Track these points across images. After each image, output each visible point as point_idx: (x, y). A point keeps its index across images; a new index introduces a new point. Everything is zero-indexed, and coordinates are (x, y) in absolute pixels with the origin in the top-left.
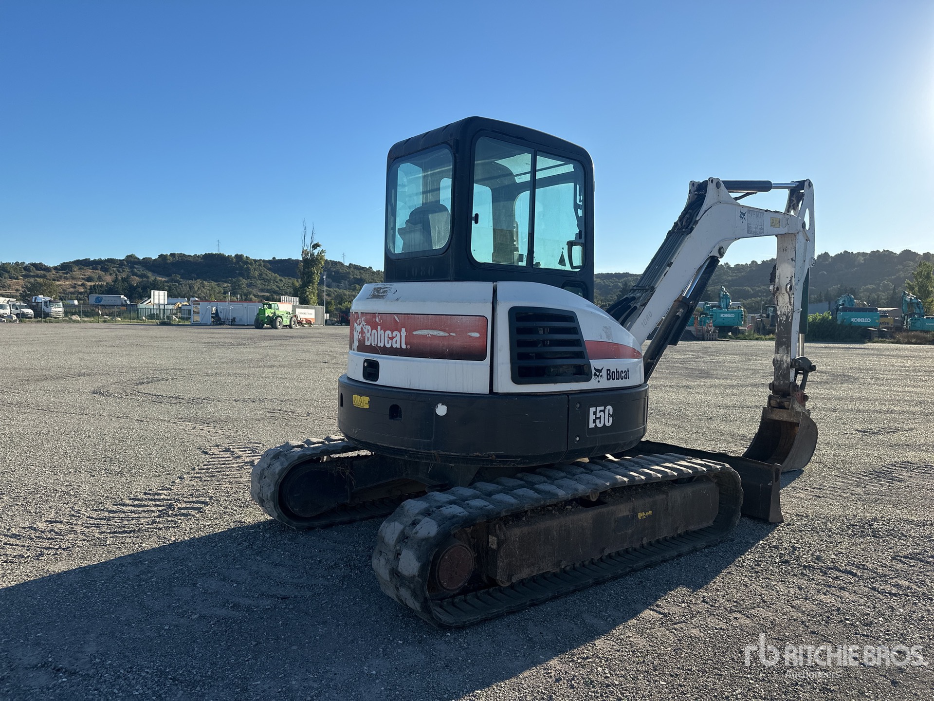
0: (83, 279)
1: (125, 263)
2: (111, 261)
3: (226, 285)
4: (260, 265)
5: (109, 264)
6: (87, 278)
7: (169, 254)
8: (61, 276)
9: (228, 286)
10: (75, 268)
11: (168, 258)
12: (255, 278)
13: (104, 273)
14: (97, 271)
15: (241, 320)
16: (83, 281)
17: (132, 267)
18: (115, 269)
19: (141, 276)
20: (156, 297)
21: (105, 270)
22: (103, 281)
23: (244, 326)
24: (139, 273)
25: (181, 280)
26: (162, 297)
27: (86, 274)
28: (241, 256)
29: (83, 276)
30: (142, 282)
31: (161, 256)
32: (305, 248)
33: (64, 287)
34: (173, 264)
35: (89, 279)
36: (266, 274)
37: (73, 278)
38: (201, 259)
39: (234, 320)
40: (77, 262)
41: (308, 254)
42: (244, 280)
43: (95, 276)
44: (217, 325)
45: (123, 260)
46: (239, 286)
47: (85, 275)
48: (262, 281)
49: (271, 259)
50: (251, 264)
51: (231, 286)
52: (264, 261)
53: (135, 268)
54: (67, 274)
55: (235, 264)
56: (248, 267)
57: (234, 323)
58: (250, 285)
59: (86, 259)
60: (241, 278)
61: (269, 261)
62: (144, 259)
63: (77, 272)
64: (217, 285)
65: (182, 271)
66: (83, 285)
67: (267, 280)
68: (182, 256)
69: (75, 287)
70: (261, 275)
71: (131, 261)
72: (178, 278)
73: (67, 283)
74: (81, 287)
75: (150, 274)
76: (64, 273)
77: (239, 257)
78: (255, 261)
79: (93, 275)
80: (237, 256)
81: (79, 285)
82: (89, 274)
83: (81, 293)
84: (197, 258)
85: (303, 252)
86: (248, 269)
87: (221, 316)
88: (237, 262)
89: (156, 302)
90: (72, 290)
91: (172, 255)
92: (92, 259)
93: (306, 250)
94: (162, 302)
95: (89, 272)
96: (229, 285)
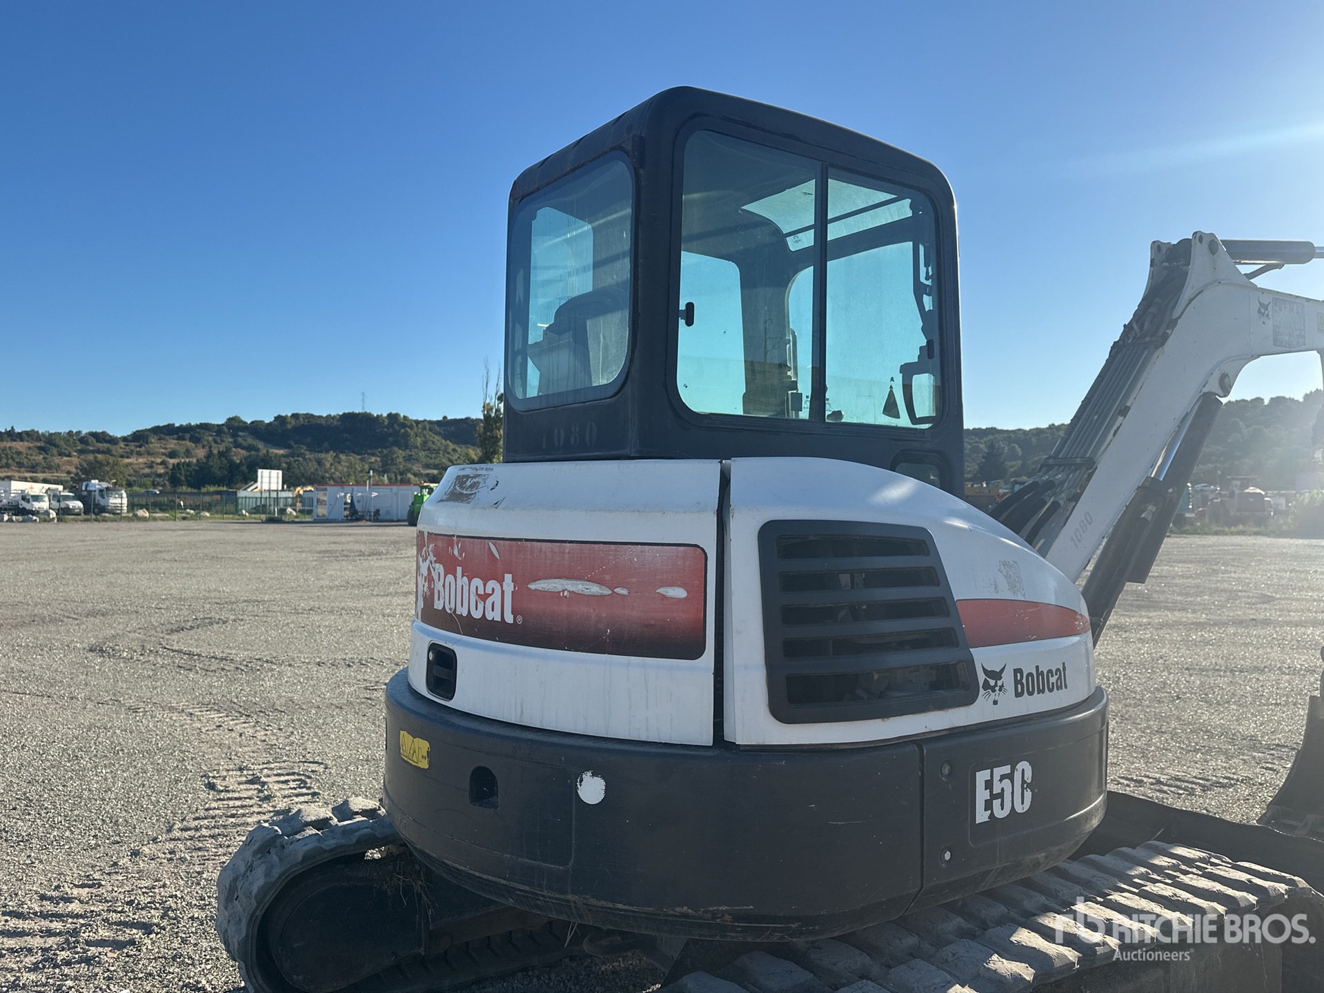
0: (163, 454)
1: (226, 429)
2: (205, 427)
3: (373, 459)
4: (424, 428)
5: (202, 431)
6: (170, 453)
7: (289, 415)
8: (132, 451)
9: (376, 461)
10: (153, 439)
11: (289, 420)
12: (416, 447)
13: (193, 445)
14: (184, 442)
15: (388, 512)
16: (164, 457)
17: (235, 436)
18: (210, 438)
19: (249, 448)
20: (266, 480)
21: (195, 440)
22: (192, 457)
23: (393, 521)
24: (245, 444)
25: (307, 452)
26: (274, 480)
27: (168, 446)
28: (397, 415)
29: (163, 451)
30: (249, 457)
31: (278, 418)
32: (487, 402)
33: (136, 467)
34: (296, 430)
35: (172, 455)
36: (433, 443)
37: (149, 454)
38: (338, 421)
39: (377, 512)
40: (157, 430)
41: (492, 409)
42: (401, 451)
43: (182, 450)
44: (352, 521)
45: (223, 425)
46: (392, 460)
47: (166, 449)
48: (426, 452)
49: (440, 418)
50: (411, 427)
51: (381, 461)
52: (430, 422)
53: (239, 436)
54: (140, 447)
55: (388, 427)
56: (406, 431)
57: (377, 518)
58: (409, 459)
59: (169, 425)
60: (396, 449)
61: (438, 423)
62: (253, 422)
63: (155, 444)
64: (360, 459)
65: (309, 439)
66: (163, 463)
67: (434, 450)
68: (309, 417)
69: (151, 467)
70: (425, 443)
71: (234, 426)
72: (303, 451)
73: (141, 460)
74: (161, 467)
75: (261, 445)
76: (136, 446)
77: (393, 417)
78: (417, 422)
79: (178, 448)
80: (390, 415)
81: (158, 464)
82: (172, 446)
83: (160, 476)
84: (331, 420)
85: (484, 407)
86: (406, 435)
87: (358, 507)
88: (391, 425)
89: (266, 487)
90: (147, 471)
91: (295, 416)
92: (177, 425)
93: (489, 404)
94: (274, 487)
95: (172, 444)
96: (379, 459)
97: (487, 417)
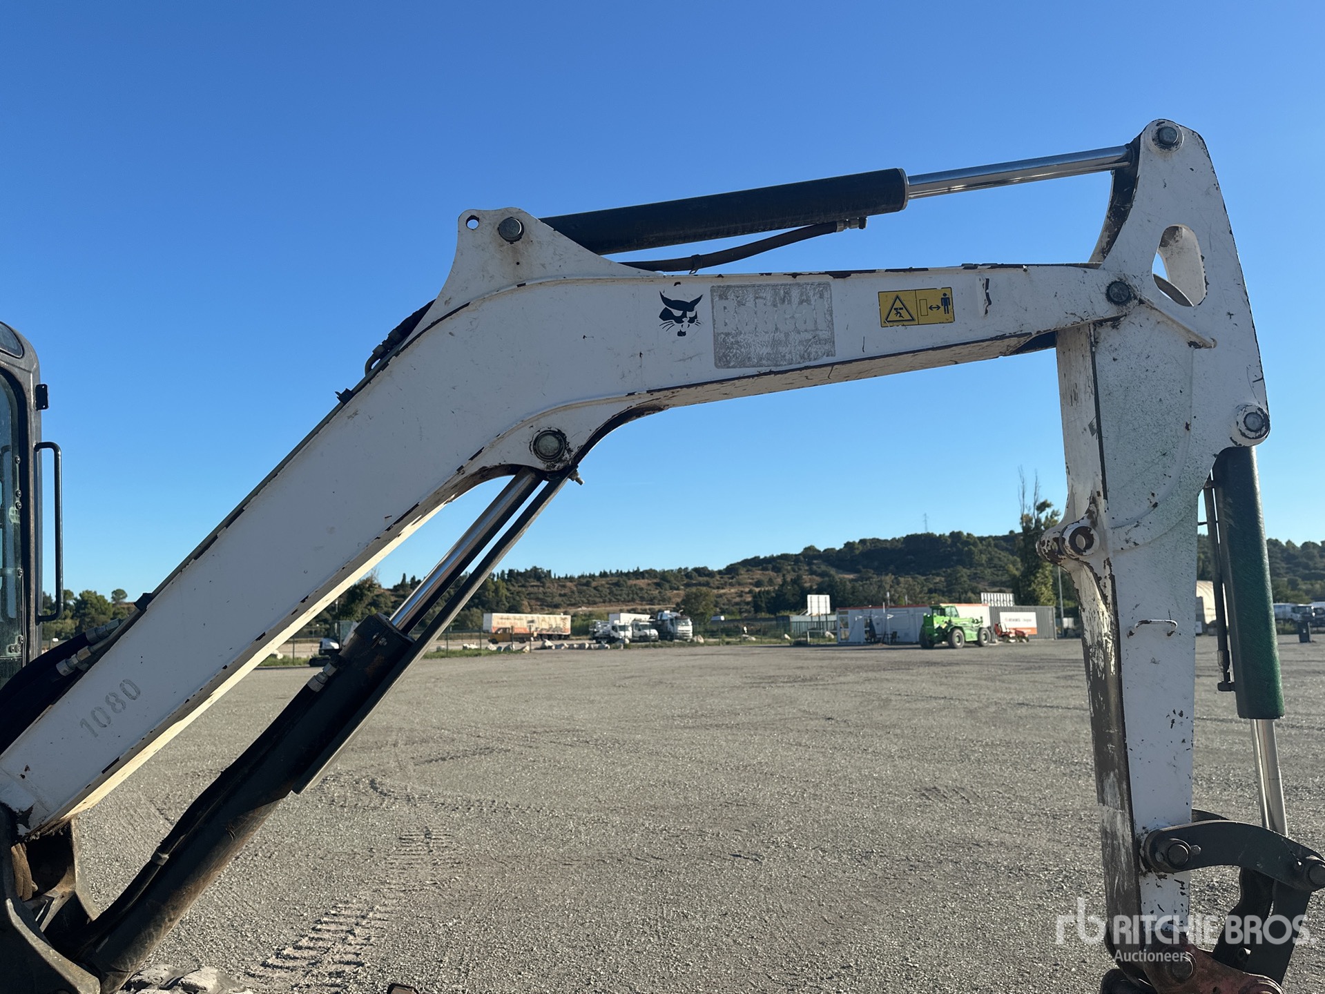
0: (751, 584)
1: (802, 558)
2: (785, 557)
3: (938, 579)
4: (989, 545)
5: (782, 561)
6: (756, 582)
7: (857, 541)
8: (726, 582)
9: (940, 581)
10: (742, 571)
11: (856, 546)
12: (982, 565)
13: (775, 574)
14: (767, 572)
15: (907, 635)
16: (751, 587)
17: (810, 564)
18: (789, 567)
19: (822, 575)
20: (815, 604)
21: (777, 569)
22: (775, 585)
23: (912, 643)
24: (819, 571)
25: (875, 576)
26: (822, 604)
27: (754, 577)
28: (960, 533)
29: (750, 581)
30: (822, 582)
31: (848, 545)
32: (1026, 512)
33: (729, 596)
34: (863, 554)
35: (758, 584)
36: (999, 559)
37: (740, 584)
38: (902, 543)
39: (894, 635)
40: (746, 563)
41: (1031, 520)
42: (965, 570)
43: (765, 579)
44: (871, 643)
45: (799, 555)
46: (956, 579)
47: (753, 579)
48: (992, 570)
49: (1007, 533)
50: (975, 544)
51: (946, 581)
52: (996, 538)
53: (814, 564)
54: (732, 578)
55: (951, 546)
56: (970, 549)
57: (894, 640)
58: (974, 577)
59: (755, 558)
60: (960, 568)
61: (1004, 538)
62: (825, 550)
63: (744, 576)
64: (925, 580)
65: (876, 564)
66: (750, 592)
67: (1001, 567)
68: (875, 541)
69: (741, 596)
70: (990, 560)
71: (810, 555)
72: (870, 575)
73: (733, 590)
74: (748, 595)
75: (833, 571)
76: (729, 578)
77: (956, 536)
78: (981, 539)
79: (762, 578)
80: (952, 534)
81: (747, 593)
82: (758, 576)
83: (748, 603)
84: (896, 543)
85: (1022, 519)
86: (970, 553)
87: (878, 630)
88: (954, 544)
89: (815, 612)
90: (738, 599)
91: (863, 542)
92: (762, 557)
93: (1028, 515)
94: (823, 611)
95: (758, 574)
96: (943, 579)
97: (1026, 529)
